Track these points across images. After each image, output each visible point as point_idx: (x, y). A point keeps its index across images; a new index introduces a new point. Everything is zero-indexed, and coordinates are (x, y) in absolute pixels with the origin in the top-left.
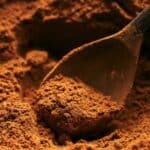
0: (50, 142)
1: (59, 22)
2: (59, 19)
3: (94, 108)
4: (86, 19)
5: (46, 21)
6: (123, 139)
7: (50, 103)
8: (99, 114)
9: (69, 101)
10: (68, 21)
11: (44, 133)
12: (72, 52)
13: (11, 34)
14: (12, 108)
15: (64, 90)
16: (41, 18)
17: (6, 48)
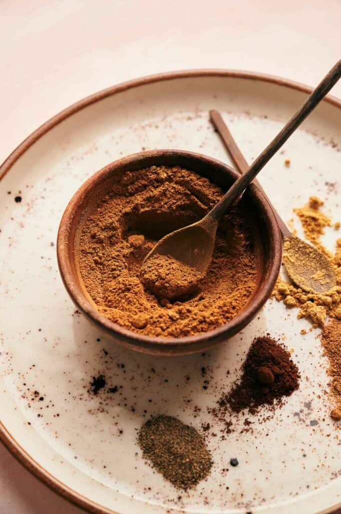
0: (157, 305)
1: (153, 212)
2: (152, 210)
3: (185, 278)
4: (173, 209)
5: (143, 212)
6: (207, 299)
7: (154, 277)
8: (189, 282)
9: (167, 275)
10: (159, 212)
11: (151, 299)
12: (165, 237)
13: (117, 224)
14: (127, 282)
15: (162, 266)
16: (139, 211)
17: (114, 235)
